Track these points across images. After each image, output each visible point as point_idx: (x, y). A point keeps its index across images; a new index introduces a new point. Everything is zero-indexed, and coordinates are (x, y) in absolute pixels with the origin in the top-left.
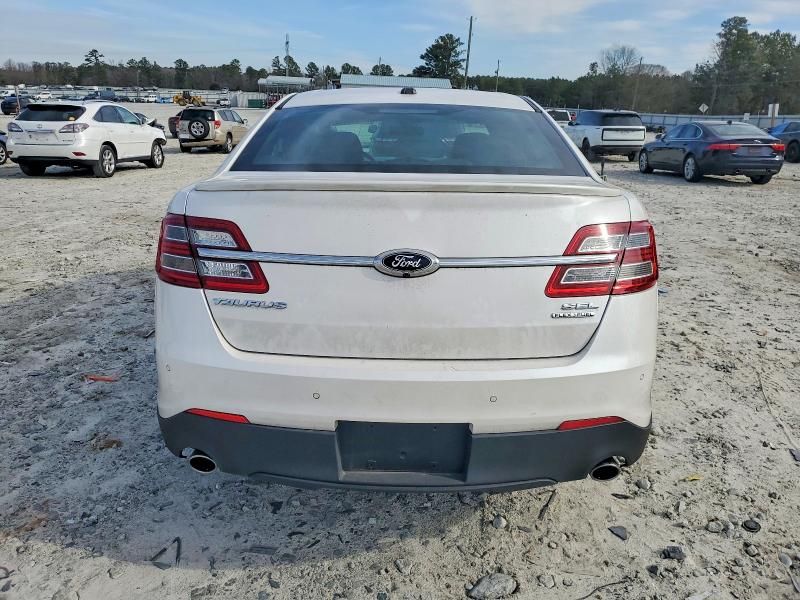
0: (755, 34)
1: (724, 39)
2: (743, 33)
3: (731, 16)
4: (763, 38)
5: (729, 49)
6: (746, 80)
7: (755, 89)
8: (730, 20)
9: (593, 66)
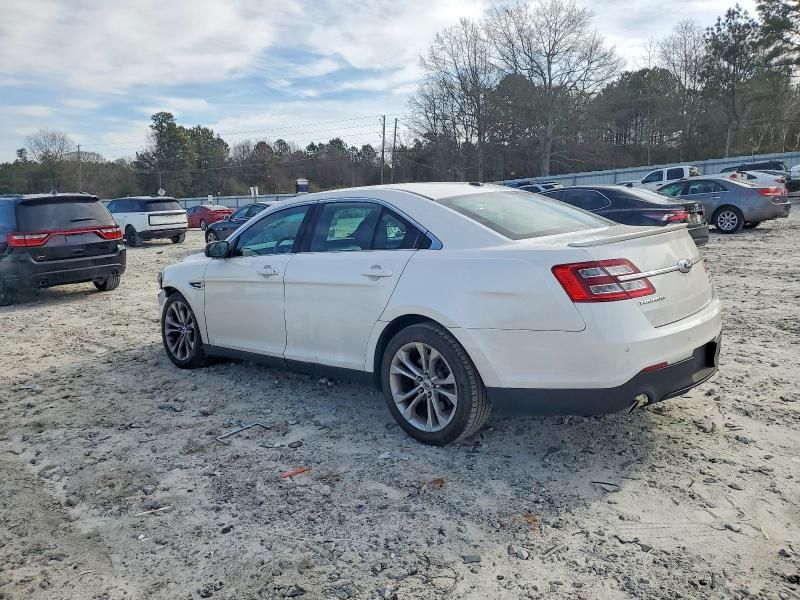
0: (181, 128)
1: (156, 131)
2: (172, 126)
3: (159, 111)
4: (189, 131)
5: (164, 140)
6: (185, 166)
7: (193, 174)
8: (158, 115)
9: (21, 152)
